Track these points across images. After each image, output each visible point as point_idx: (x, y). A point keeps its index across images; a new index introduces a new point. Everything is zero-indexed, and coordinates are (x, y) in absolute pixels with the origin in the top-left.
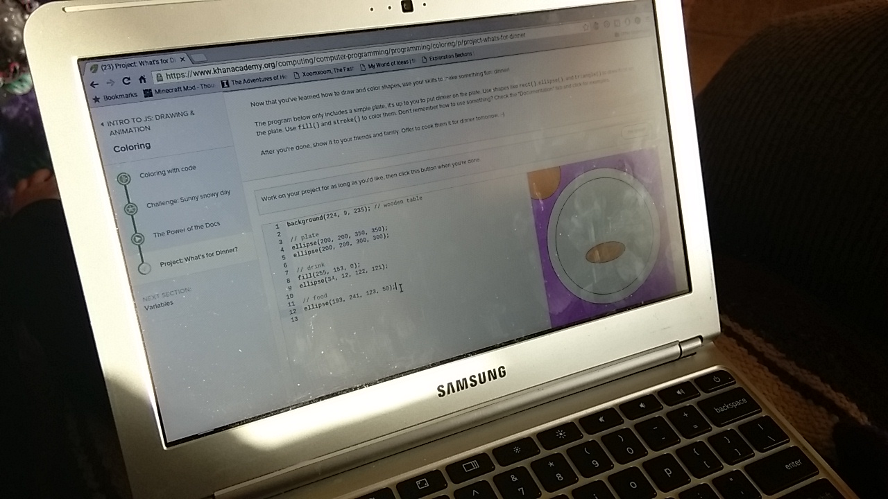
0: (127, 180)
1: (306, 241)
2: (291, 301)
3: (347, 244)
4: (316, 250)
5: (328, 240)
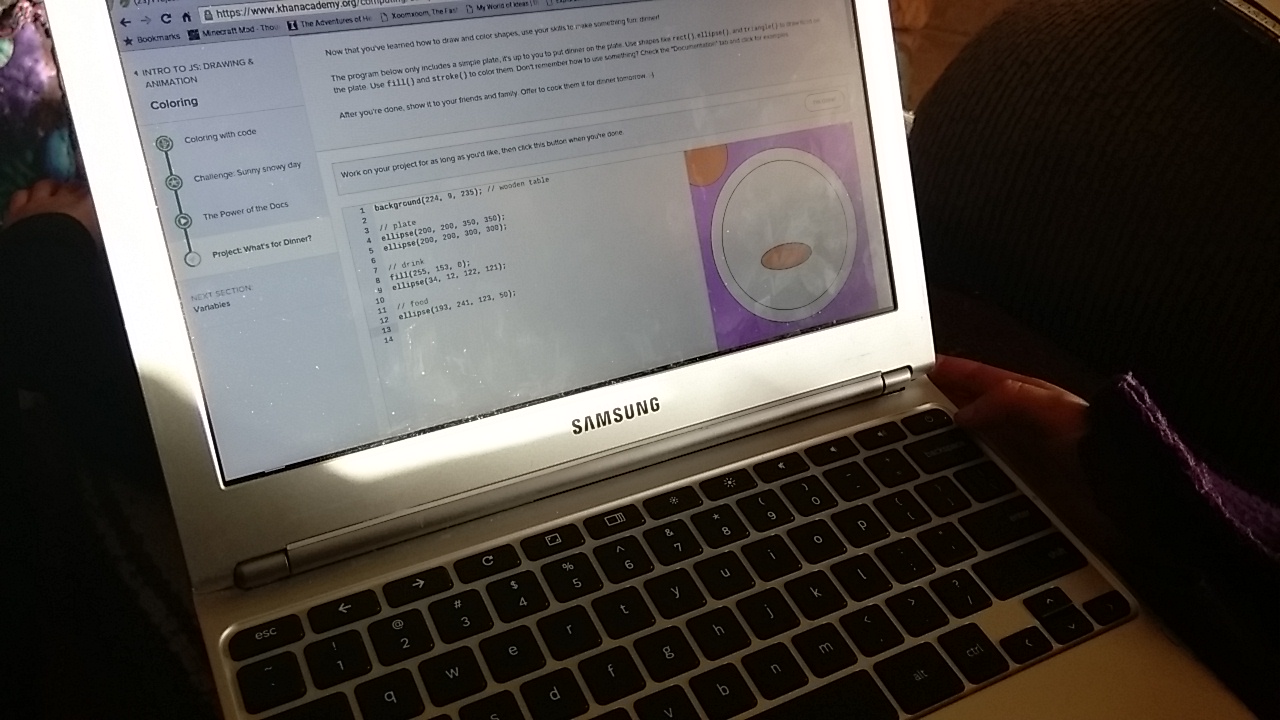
0: (168, 146)
1: (399, 231)
2: (381, 306)
3: (452, 236)
4: (413, 243)
5: (428, 230)
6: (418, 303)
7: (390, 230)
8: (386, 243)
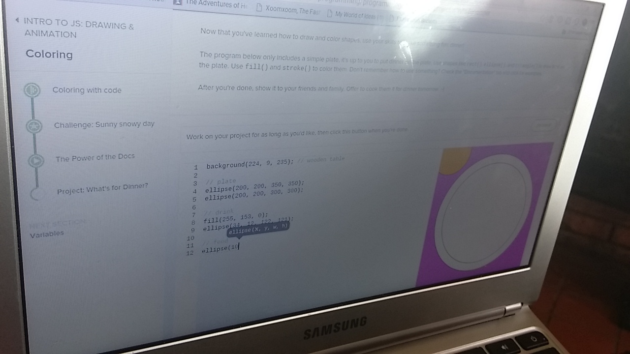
0: (36, 92)
1: (221, 186)
2: (191, 242)
3: (260, 193)
4: (229, 197)
6: (220, 242)
7: (215, 184)
8: (208, 194)
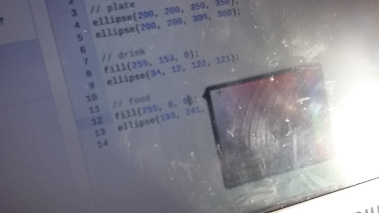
1: (115, 14)
2: (93, 104)
3: (178, 21)
4: (132, 29)
5: (149, 14)
6: (138, 101)
7: (104, 12)
8: (98, 29)
